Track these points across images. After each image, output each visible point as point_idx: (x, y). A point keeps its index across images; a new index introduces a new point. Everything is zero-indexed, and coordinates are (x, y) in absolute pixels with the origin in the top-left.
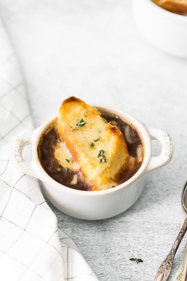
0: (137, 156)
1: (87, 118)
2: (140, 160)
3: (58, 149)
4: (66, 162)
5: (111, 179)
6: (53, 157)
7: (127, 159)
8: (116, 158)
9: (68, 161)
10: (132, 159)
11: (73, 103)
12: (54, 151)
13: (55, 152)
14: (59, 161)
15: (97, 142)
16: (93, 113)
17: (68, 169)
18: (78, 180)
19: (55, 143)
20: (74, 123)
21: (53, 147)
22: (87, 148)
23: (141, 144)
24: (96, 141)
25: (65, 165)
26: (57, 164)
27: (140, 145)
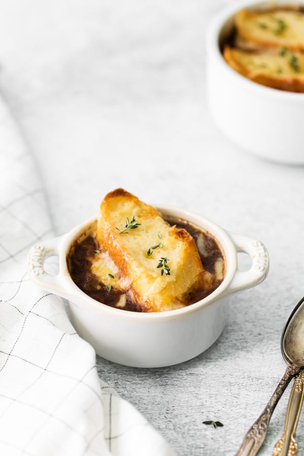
0: (216, 273)
1: (141, 219)
2: (219, 277)
3: (96, 261)
4: (109, 278)
5: (177, 299)
6: (90, 271)
7: (201, 275)
8: (184, 271)
9: (113, 277)
10: (208, 276)
11: (120, 198)
12: (91, 264)
13: (93, 266)
14: (98, 277)
15: (157, 250)
16: (150, 213)
17: (112, 287)
18: (127, 301)
19: (93, 254)
20: (122, 225)
21: (90, 259)
22: (142, 257)
23: (222, 257)
24: (154, 248)
25: (108, 282)
26: (94, 280)
27: (220, 259)
